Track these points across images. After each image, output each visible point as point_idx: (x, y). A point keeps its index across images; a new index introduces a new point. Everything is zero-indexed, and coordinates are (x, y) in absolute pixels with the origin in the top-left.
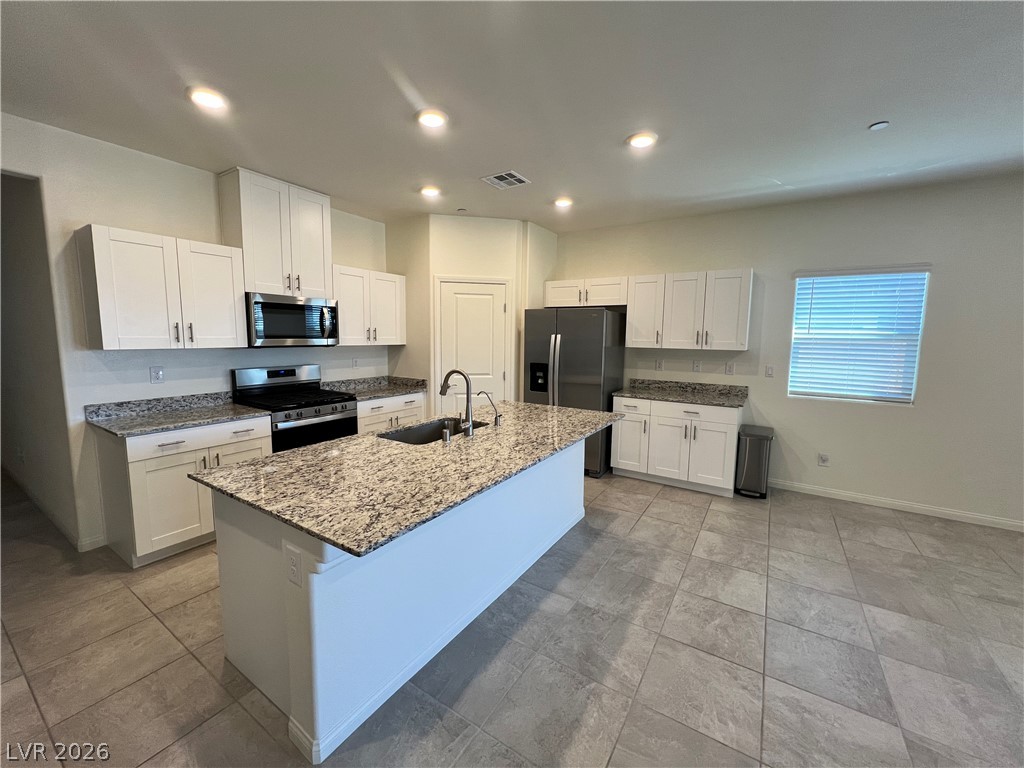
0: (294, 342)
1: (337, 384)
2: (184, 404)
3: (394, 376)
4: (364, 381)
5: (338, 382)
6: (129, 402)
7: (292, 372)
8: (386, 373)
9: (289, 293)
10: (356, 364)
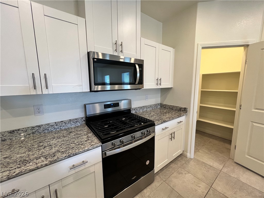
0: (119, 87)
1: (138, 109)
2: (56, 127)
3: (164, 103)
4: (151, 106)
5: (139, 108)
6: (19, 130)
7: (117, 105)
8: (159, 102)
9: (116, 54)
10: (147, 98)
